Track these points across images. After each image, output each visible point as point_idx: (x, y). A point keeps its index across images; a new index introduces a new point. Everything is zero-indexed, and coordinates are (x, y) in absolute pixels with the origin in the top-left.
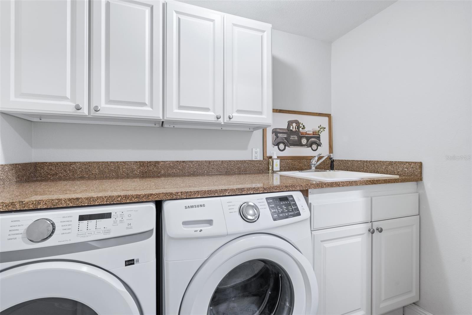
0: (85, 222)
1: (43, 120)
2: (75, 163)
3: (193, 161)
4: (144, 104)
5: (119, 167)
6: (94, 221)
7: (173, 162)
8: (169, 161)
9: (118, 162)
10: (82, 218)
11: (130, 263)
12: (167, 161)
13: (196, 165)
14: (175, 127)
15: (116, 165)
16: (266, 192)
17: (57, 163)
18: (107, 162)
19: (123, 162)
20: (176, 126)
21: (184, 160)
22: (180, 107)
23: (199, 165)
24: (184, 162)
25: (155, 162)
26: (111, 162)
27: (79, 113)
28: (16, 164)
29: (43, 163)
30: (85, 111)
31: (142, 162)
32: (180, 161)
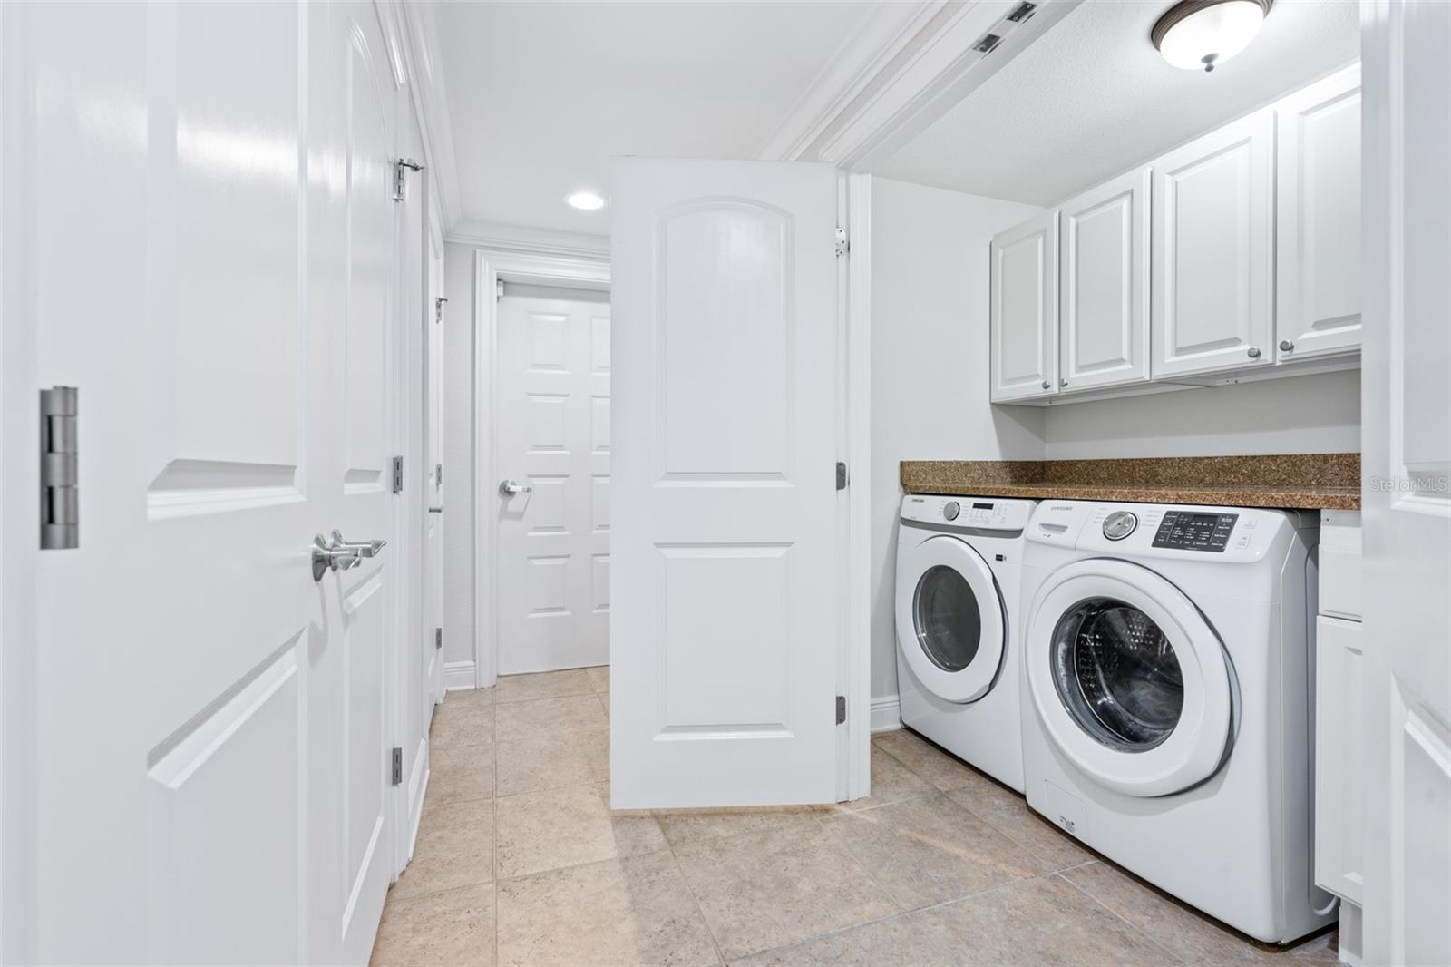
0: (976, 509)
1: (1054, 403)
2: (1080, 461)
3: (1277, 456)
4: (1121, 361)
5: (1134, 469)
6: (981, 510)
7: (1229, 459)
8: (1222, 457)
9: (1132, 460)
10: (976, 506)
11: (999, 558)
12: (1217, 458)
13: (1285, 465)
14: (1239, 382)
15: (1130, 464)
16: (1182, 502)
17: (1063, 462)
18: (1118, 460)
19: (1141, 460)
20: (1241, 380)
21: (1254, 454)
22: (1180, 351)
23: (1294, 465)
24: (1254, 457)
25: (1193, 458)
26: (1123, 460)
27: (1049, 392)
28: (1011, 462)
29: (1050, 462)
30: (1055, 389)
31: (1170, 459)
32: (1247, 457)
